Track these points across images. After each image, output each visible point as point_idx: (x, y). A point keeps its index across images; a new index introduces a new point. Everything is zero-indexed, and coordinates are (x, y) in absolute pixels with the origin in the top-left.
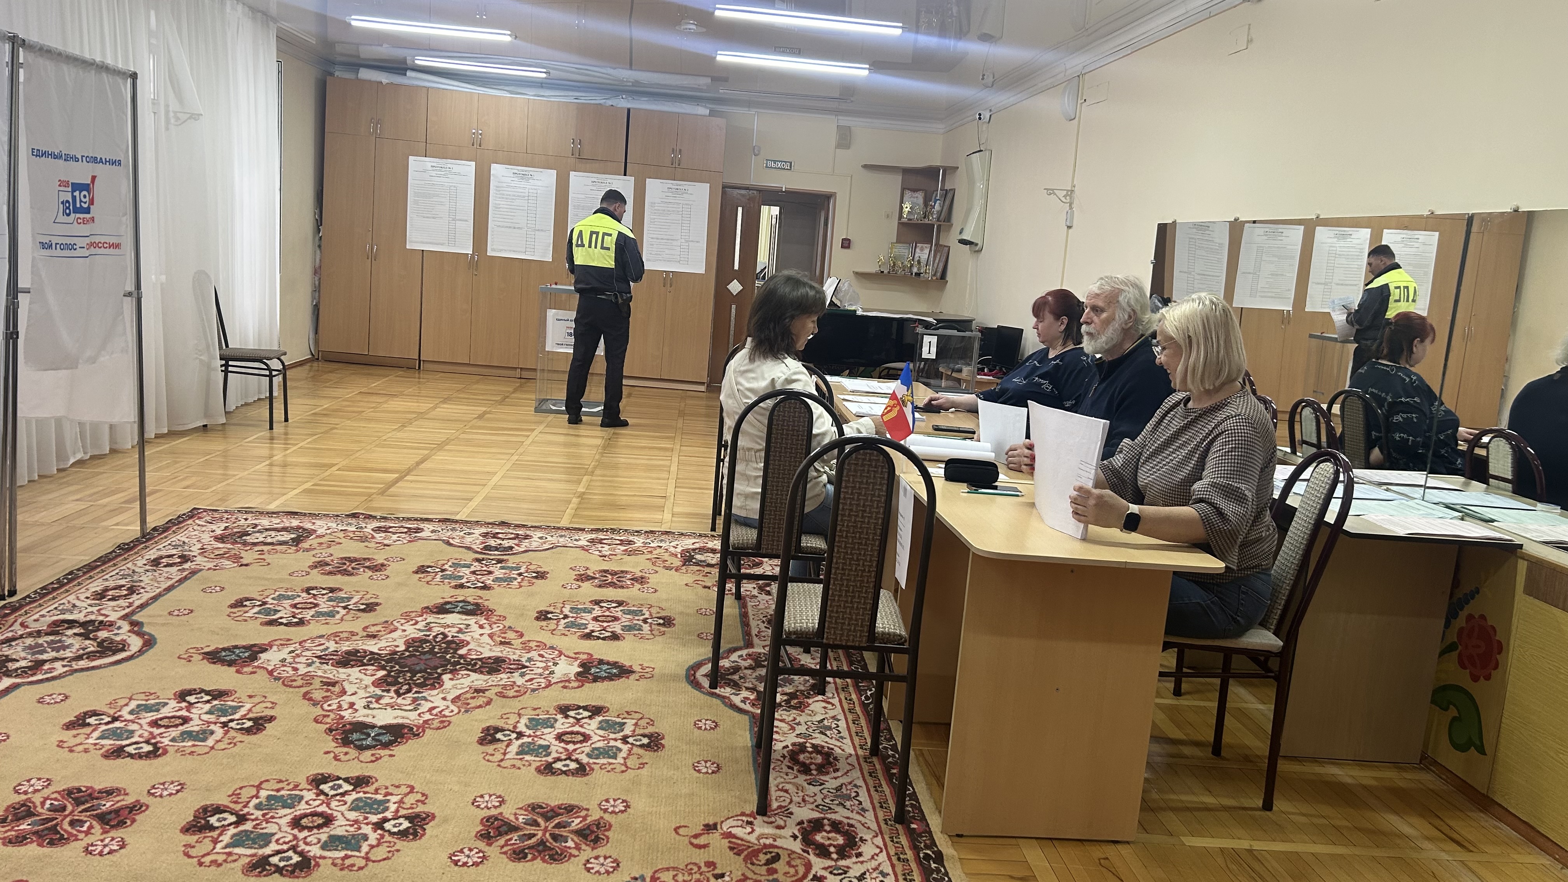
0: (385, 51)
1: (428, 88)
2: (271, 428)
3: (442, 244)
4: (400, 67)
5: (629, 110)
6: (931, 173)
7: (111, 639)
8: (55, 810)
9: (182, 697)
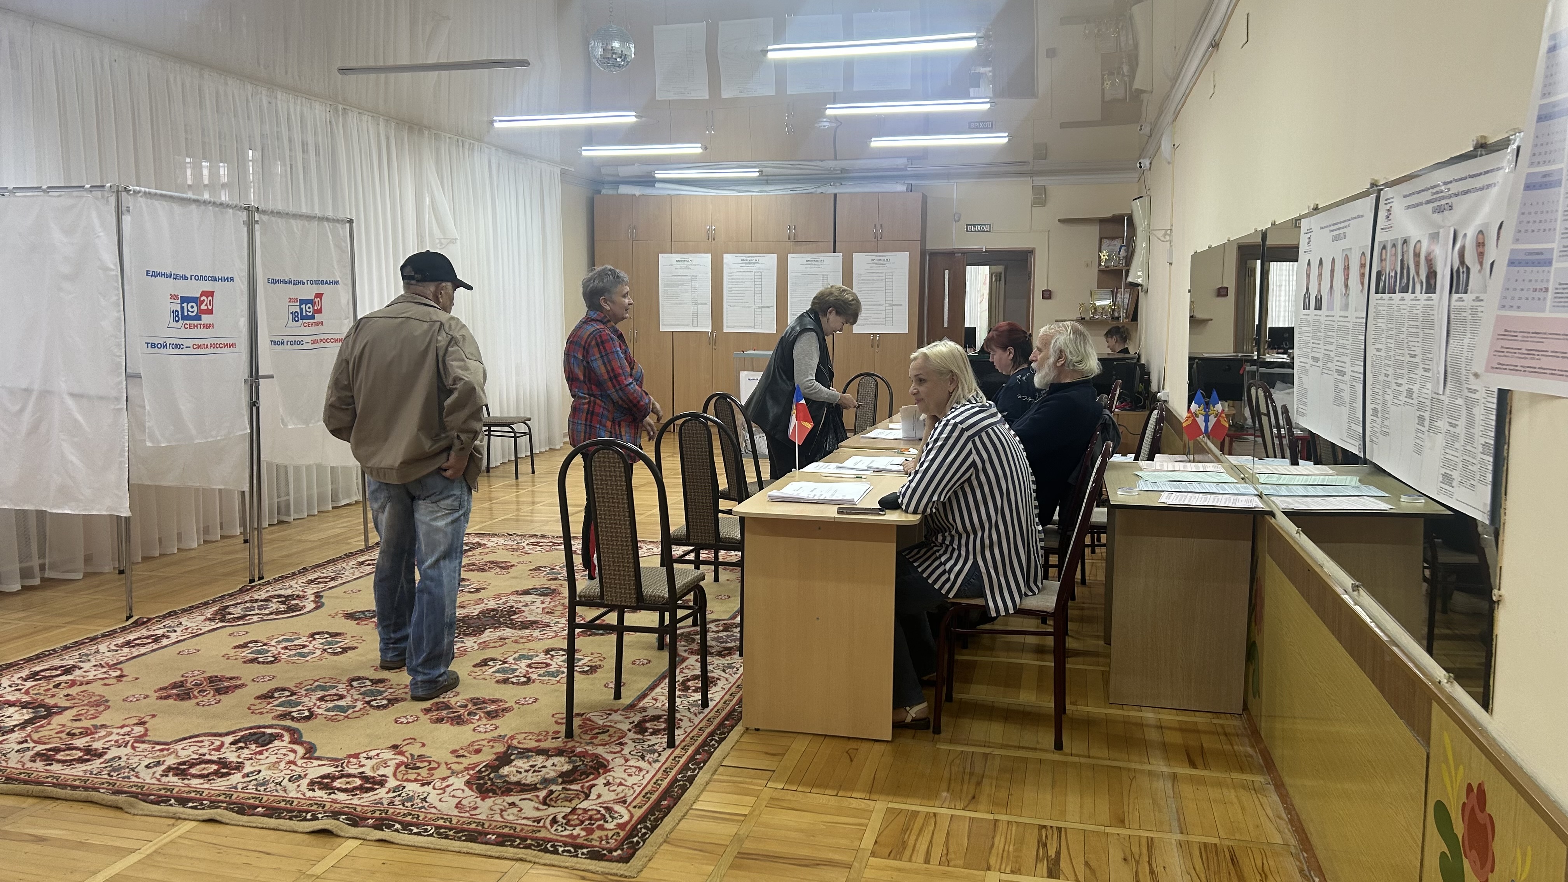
0: (636, 169)
1: (670, 196)
2: (517, 478)
3: (687, 325)
4: (647, 180)
5: (835, 195)
6: (1118, 220)
7: (297, 605)
8: (196, 685)
9: (312, 635)
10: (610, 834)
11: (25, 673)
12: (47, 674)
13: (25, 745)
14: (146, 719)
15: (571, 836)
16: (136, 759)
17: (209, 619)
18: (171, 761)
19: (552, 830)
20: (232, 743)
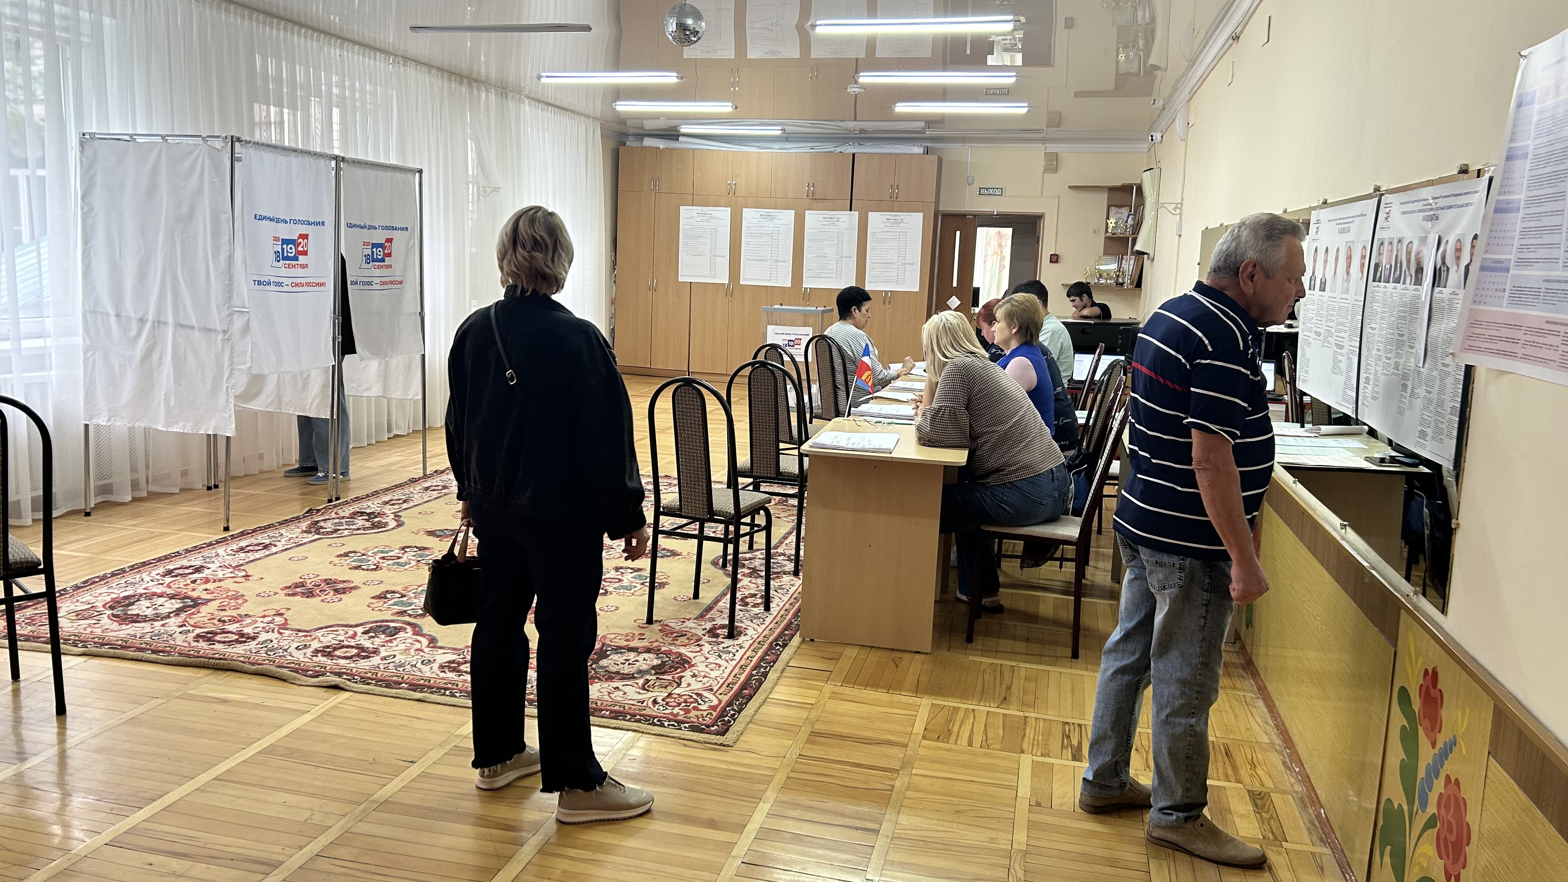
0: (661, 124)
1: (694, 150)
3: (706, 276)
4: (672, 134)
5: (854, 155)
6: (1127, 189)
7: (379, 522)
8: (315, 585)
9: (403, 548)
10: (705, 713)
11: (161, 570)
12: (180, 571)
13: (184, 628)
14: (282, 611)
15: (672, 714)
16: (286, 642)
17: (306, 532)
18: (315, 645)
19: (655, 709)
20: (363, 633)
